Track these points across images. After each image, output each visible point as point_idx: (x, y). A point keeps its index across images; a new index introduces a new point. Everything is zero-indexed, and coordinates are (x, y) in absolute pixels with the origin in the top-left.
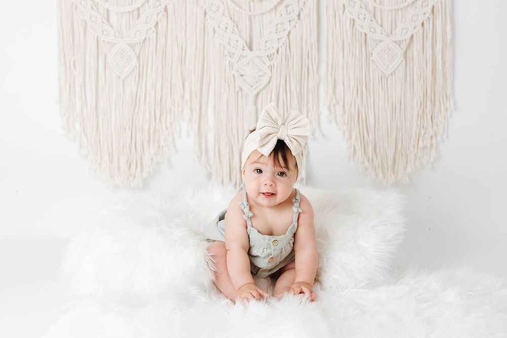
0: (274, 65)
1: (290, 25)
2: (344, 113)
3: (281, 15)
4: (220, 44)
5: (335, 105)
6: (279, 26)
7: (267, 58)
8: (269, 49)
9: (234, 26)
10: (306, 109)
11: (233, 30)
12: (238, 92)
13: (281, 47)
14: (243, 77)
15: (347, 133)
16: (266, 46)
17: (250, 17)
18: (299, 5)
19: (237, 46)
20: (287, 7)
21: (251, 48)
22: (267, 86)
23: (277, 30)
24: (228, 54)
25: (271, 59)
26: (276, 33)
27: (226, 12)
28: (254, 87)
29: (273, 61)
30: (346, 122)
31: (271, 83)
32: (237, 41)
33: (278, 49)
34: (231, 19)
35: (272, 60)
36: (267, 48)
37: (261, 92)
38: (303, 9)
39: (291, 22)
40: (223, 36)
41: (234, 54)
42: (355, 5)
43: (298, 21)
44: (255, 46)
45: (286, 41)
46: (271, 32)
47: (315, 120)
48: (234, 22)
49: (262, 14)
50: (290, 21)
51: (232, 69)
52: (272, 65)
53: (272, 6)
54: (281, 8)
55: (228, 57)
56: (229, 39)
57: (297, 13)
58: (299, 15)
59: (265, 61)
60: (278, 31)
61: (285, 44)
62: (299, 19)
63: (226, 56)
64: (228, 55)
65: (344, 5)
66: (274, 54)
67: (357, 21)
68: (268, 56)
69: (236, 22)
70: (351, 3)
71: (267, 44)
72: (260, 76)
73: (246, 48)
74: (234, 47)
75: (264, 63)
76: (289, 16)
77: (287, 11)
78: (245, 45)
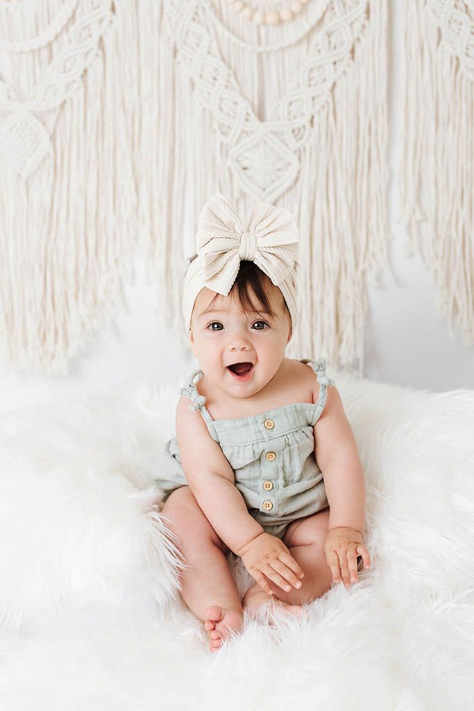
0: (305, 149)
1: (335, 70)
2: (437, 237)
3: (319, 51)
4: (204, 110)
5: (419, 223)
6: (315, 74)
7: (291, 135)
8: (295, 118)
9: (229, 75)
10: (364, 230)
11: (228, 81)
12: (238, 201)
13: (319, 112)
14: (247, 172)
15: (441, 275)
16: (289, 113)
17: (260, 55)
18: (352, 31)
19: (235, 113)
20: (329, 35)
21: (261, 117)
22: (291, 188)
23: (310, 80)
24: (220, 128)
25: (299, 136)
26: (310, 86)
27: (214, 46)
28: (268, 190)
29: (301, 142)
30: (440, 254)
31: (299, 182)
32: (236, 103)
33: (313, 117)
34: (223, 60)
35: (301, 138)
36: (292, 117)
37: (281, 200)
38: (361, 37)
39: (338, 64)
40: (209, 94)
41: (229, 127)
42: (460, 29)
43: (351, 62)
44: (269, 112)
45: (327, 102)
46: (298, 85)
47: (382, 251)
48: (229, 67)
49: (283, 50)
50: (335, 63)
51: (227, 156)
52: (302, 150)
53: (301, 34)
54: (319, 37)
55: (218, 133)
56: (221, 100)
57: (350, 47)
58: (353, 51)
59: (288, 142)
60: (313, 83)
61: (326, 109)
62: (353, 58)
63: (215, 132)
64: (218, 130)
65: (439, 30)
66: (304, 127)
67: (463, 59)
68: (293, 131)
69: (233, 66)
70: (453, 26)
71: (293, 107)
72: (280, 170)
73: (253, 117)
74: (229, 115)
75: (287, 145)
76: (334, 52)
77: (329, 43)
78: (250, 111)
